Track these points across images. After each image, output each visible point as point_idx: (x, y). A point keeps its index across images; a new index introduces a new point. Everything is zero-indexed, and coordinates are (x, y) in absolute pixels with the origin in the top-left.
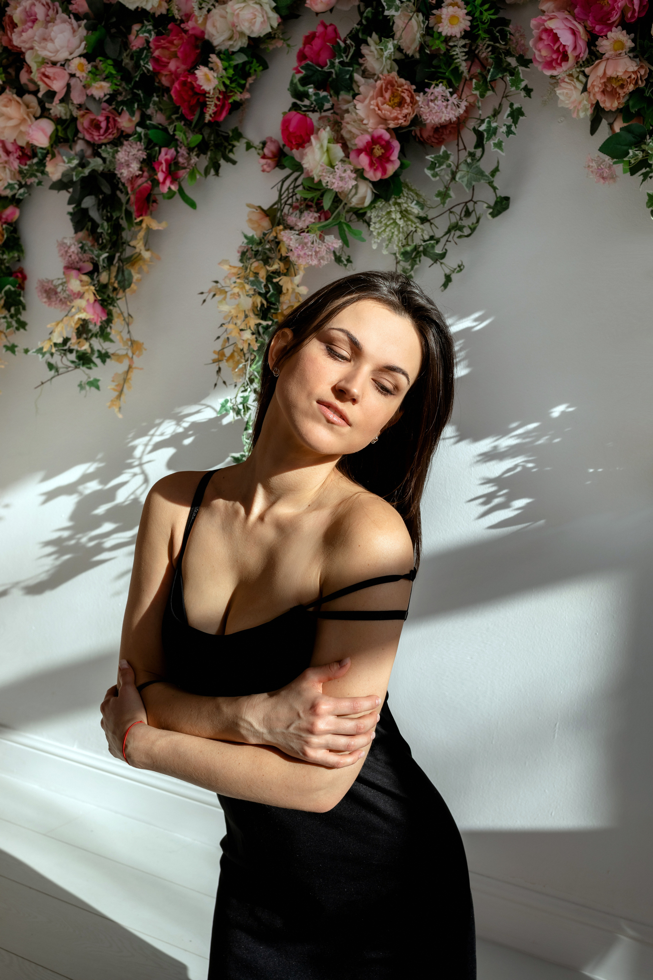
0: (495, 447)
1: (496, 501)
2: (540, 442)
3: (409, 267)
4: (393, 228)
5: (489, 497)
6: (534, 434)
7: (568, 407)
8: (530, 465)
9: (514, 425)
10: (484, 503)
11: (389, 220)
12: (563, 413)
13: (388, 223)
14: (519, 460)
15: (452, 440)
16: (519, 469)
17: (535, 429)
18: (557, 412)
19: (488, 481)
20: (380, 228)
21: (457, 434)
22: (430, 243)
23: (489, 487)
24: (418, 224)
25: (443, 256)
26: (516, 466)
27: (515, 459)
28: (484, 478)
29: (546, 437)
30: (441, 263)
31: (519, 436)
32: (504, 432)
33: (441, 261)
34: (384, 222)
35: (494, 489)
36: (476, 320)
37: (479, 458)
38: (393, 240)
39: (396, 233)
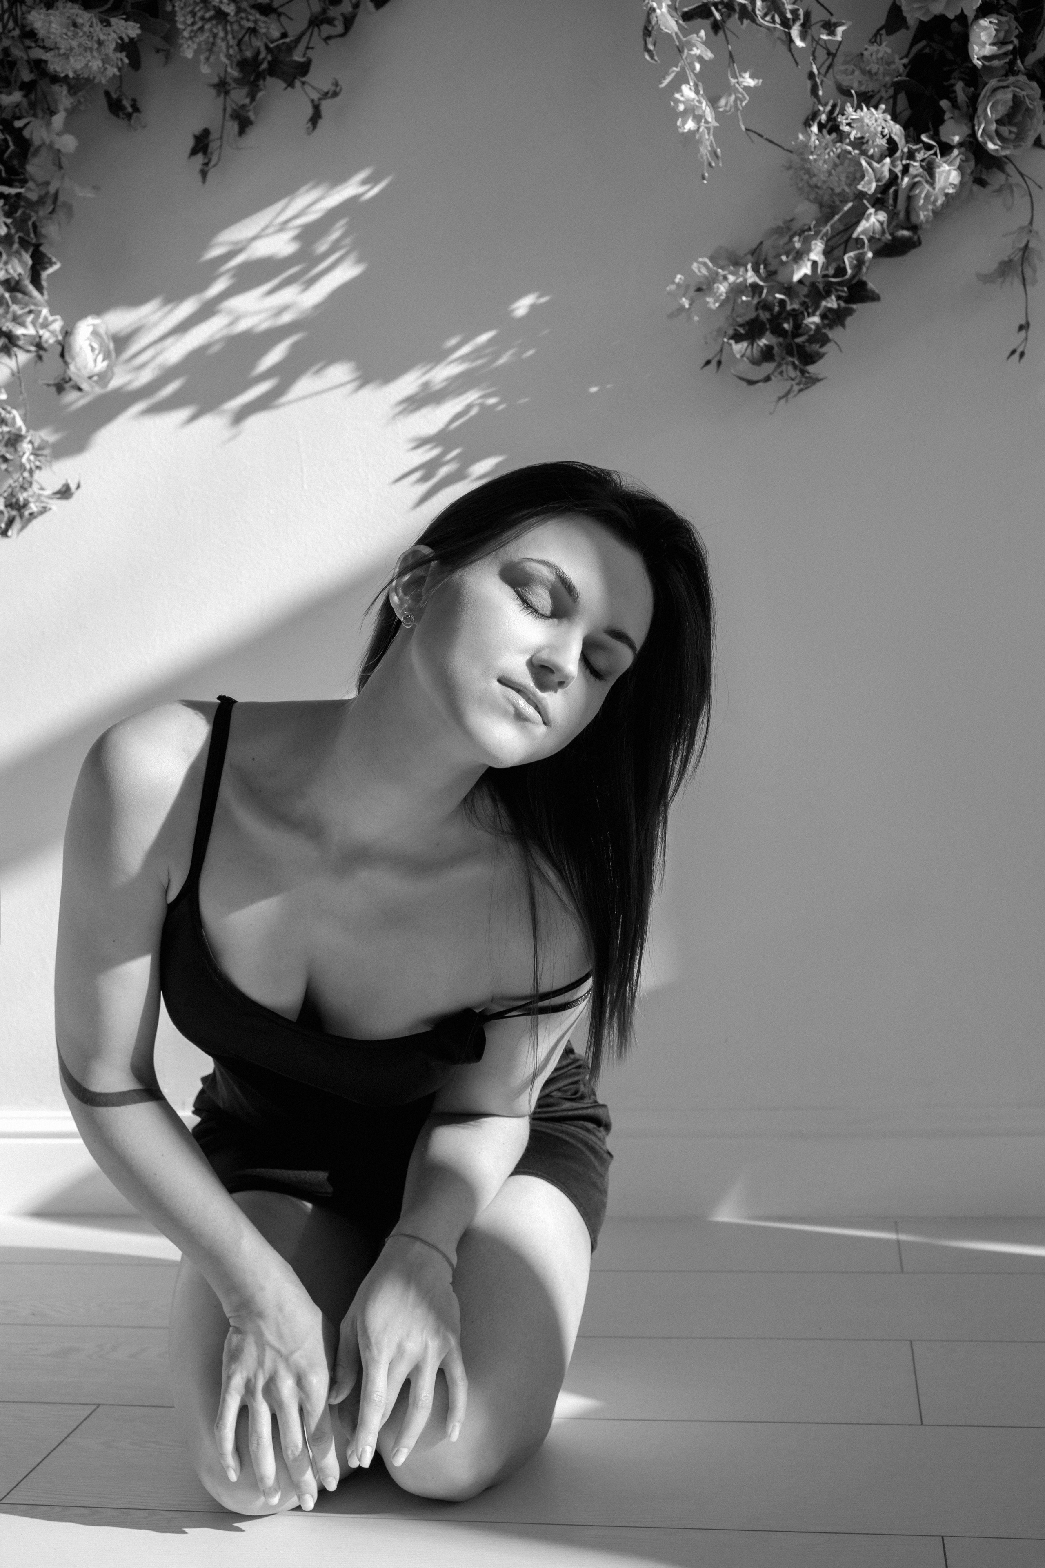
0: (426, 385)
1: (443, 471)
2: (501, 361)
3: (247, 101)
4: (216, 26)
5: (429, 469)
6: (488, 350)
7: (540, 297)
8: (492, 401)
9: (453, 342)
10: (424, 479)
11: (208, 10)
12: (533, 308)
13: (207, 15)
14: (472, 396)
16: (474, 412)
17: (490, 342)
18: (522, 306)
19: (423, 442)
20: (193, 24)
21: (357, 374)
22: (284, 43)
23: (428, 450)
24: (258, 16)
25: (304, 68)
26: (469, 407)
27: (464, 396)
28: (414, 439)
29: (510, 353)
30: (303, 83)
31: (463, 359)
32: (438, 357)
33: (304, 79)
34: (199, 14)
35: (436, 452)
36: (364, 182)
37: (400, 408)
38: (216, 49)
39: (221, 34)
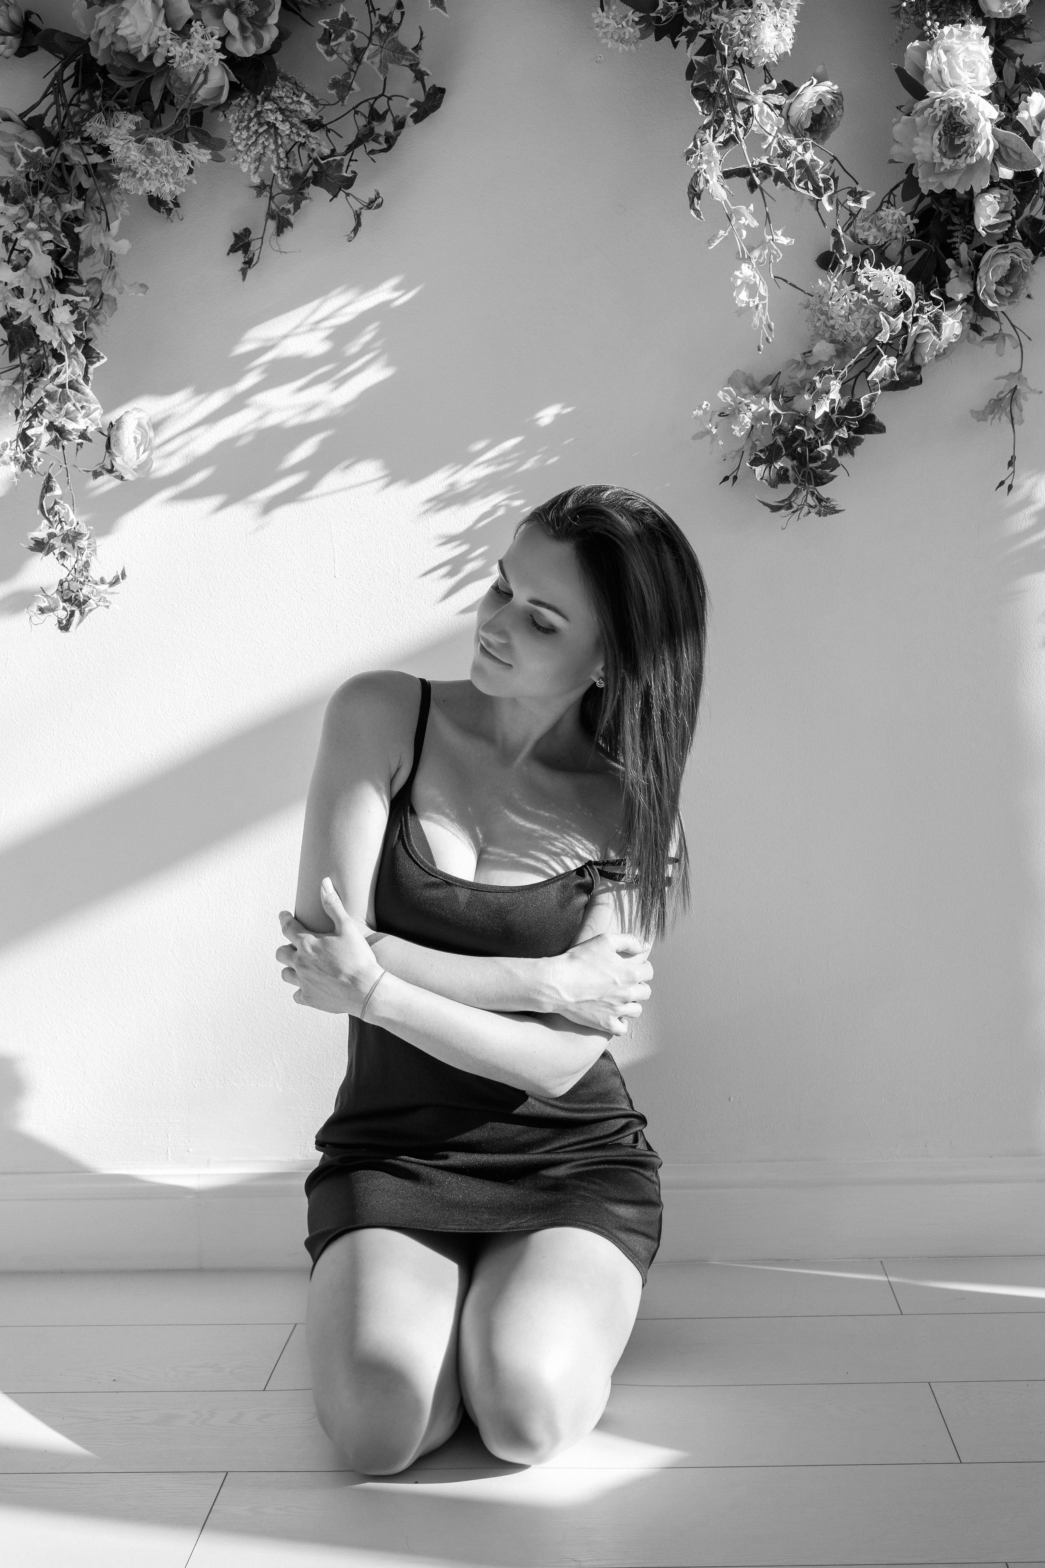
0: (452, 486)
1: (469, 568)
2: (524, 467)
3: (291, 206)
4: (267, 139)
5: (455, 565)
6: (516, 455)
7: (564, 408)
8: (517, 503)
9: (479, 446)
10: (450, 574)
11: (261, 125)
12: (558, 416)
13: (261, 130)
14: (497, 498)
15: (382, 482)
16: (500, 512)
17: (515, 448)
18: (547, 416)
19: (450, 540)
20: (248, 139)
21: (386, 472)
22: (335, 160)
23: (455, 547)
24: (308, 132)
25: (349, 183)
26: (496, 508)
27: (490, 498)
28: (440, 537)
29: (536, 458)
30: (348, 195)
31: (489, 462)
32: (466, 459)
33: (347, 191)
34: (253, 129)
35: (464, 548)
36: (396, 288)
37: (427, 506)
38: (265, 159)
39: (272, 147)
